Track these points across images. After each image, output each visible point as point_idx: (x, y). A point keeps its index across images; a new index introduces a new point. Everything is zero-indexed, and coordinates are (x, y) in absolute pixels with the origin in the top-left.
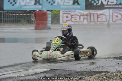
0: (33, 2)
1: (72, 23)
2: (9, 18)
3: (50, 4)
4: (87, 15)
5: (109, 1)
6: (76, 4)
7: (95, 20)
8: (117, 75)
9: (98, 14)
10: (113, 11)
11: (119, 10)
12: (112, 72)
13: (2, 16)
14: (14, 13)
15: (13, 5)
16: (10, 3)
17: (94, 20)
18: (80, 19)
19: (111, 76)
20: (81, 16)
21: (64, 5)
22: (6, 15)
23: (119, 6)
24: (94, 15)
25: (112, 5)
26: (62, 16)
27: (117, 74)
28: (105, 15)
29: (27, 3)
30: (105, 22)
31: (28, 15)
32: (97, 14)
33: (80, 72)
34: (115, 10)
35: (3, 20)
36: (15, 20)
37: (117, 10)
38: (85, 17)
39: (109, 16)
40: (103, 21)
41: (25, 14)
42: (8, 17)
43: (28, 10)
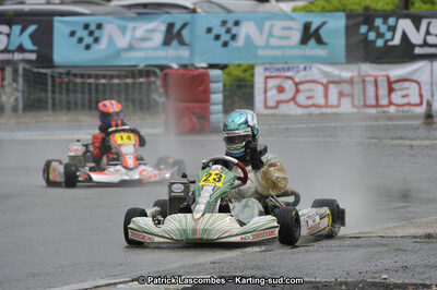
0: (159, 38)
1: (300, 111)
2: (72, 94)
3: (220, 42)
4: (351, 82)
6: (312, 42)
7: (380, 98)
9: (392, 79)
13: (50, 88)
14: (90, 76)
15: (88, 47)
16: (75, 39)
17: (377, 101)
18: (326, 96)
20: (331, 86)
21: (268, 46)
22: (61, 83)
24: (376, 81)
26: (263, 85)
28: (419, 83)
29: (136, 39)
30: (416, 105)
31: (141, 83)
32: (388, 77)
33: (326, 285)
35: (50, 101)
36: (94, 100)
38: (346, 88)
39: (432, 84)
40: (409, 104)
41: (129, 81)
42: (68, 90)
43: (142, 65)
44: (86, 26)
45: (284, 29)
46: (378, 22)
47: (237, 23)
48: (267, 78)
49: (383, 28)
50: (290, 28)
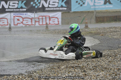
5: (10, 4)
8: (19, 78)
10: (14, 14)
11: (20, 13)
12: (14, 75)
19: (13, 79)
23: (20, 9)
25: (14, 9)
27: (19, 76)
34: (16, 13)
37: (18, 13)
39: (11, 19)
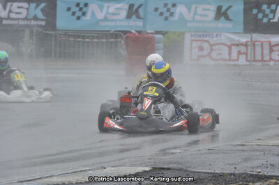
1: (212, 63)
2: (67, 48)
3: (163, 18)
4: (246, 45)
7: (264, 56)
9: (272, 44)
13: (53, 43)
14: (79, 37)
15: (78, 18)
16: (70, 13)
17: (262, 57)
18: (230, 54)
20: (233, 47)
22: (61, 41)
24: (262, 45)
26: (189, 46)
29: (109, 14)
31: (112, 42)
32: (270, 43)
33: (221, 175)
35: (53, 52)
38: (243, 49)
41: (104, 40)
43: (113, 31)
44: (78, 5)
45: (204, 10)
46: (265, 7)
47: (174, 5)
48: (192, 41)
49: (267, 11)
50: (208, 10)
